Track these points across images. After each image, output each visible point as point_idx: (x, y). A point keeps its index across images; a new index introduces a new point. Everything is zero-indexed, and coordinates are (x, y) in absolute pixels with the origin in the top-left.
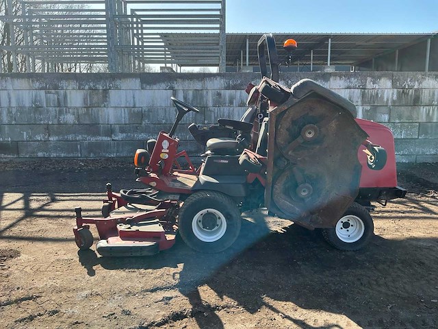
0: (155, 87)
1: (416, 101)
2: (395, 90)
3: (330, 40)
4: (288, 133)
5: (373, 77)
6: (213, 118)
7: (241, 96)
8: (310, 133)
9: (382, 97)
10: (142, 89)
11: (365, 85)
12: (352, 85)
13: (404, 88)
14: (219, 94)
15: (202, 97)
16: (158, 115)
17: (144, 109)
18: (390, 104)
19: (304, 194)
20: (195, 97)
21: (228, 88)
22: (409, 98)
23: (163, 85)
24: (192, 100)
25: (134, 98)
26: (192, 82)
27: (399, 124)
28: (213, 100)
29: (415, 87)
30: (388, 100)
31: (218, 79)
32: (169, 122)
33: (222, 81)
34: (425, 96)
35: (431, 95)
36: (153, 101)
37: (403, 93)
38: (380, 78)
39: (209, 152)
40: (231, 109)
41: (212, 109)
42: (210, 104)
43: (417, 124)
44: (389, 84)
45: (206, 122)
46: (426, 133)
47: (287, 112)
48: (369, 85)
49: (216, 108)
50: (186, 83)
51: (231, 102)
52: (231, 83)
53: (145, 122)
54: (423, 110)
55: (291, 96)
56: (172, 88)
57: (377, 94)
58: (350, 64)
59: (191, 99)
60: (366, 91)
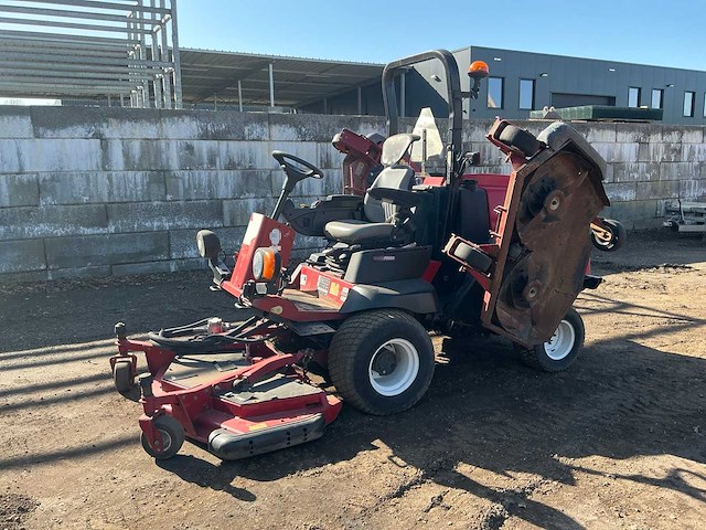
0: (63, 133)
3: (271, 66)
6: (181, 189)
7: (228, 151)
10: (38, 137)
14: (190, 148)
15: (158, 152)
16: (73, 187)
17: (42, 176)
19: (532, 296)
20: (144, 153)
21: (205, 136)
23: (81, 130)
24: (141, 158)
25: (19, 154)
26: (138, 125)
28: (180, 158)
31: (187, 119)
32: (96, 200)
33: (194, 124)
36: (60, 160)
40: (213, 173)
41: (179, 173)
42: (175, 164)
45: (169, 197)
49: (186, 173)
50: (127, 125)
51: (212, 162)
52: (209, 129)
53: (46, 201)
56: (98, 136)
58: (291, 106)
59: (137, 157)
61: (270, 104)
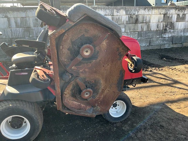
1: (137, 21)
2: (127, 16)
4: (69, 52)
5: (117, 9)
6: (35, 33)
8: (87, 52)
9: (121, 19)
11: (113, 13)
12: (107, 14)
13: (131, 15)
15: (26, 21)
18: (125, 23)
19: (87, 96)
20: (22, 21)
22: (133, 19)
23: (0, 15)
27: (129, 33)
28: (33, 23)
29: (136, 14)
30: (124, 21)
32: (8, 37)
34: (140, 19)
35: (143, 18)
37: (131, 17)
38: (120, 9)
39: (14, 65)
41: (33, 28)
42: (32, 25)
43: (137, 32)
44: (124, 13)
45: (31, 36)
46: (141, 36)
47: (66, 34)
48: (115, 13)
49: (36, 28)
50: (15, 13)
54: (140, 25)
55: (68, 20)
56: (6, 17)
57: (119, 18)
59: (19, 23)
60: (114, 16)
61: (94, 5)
